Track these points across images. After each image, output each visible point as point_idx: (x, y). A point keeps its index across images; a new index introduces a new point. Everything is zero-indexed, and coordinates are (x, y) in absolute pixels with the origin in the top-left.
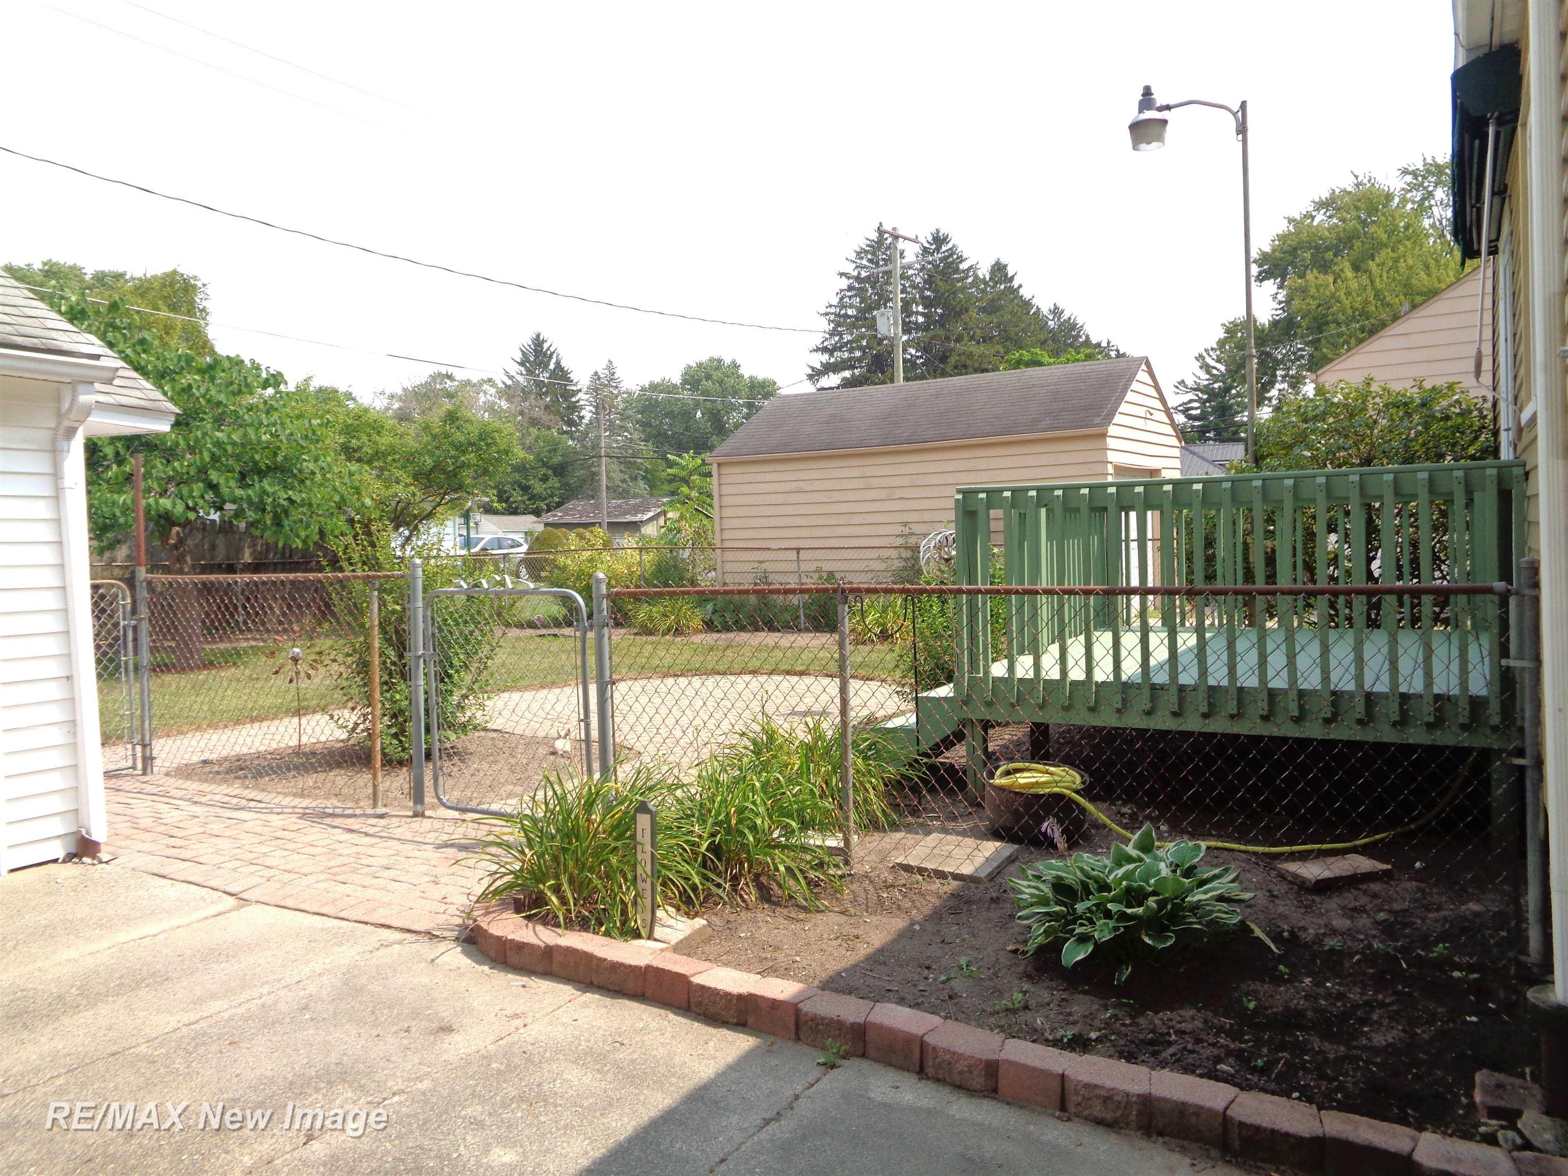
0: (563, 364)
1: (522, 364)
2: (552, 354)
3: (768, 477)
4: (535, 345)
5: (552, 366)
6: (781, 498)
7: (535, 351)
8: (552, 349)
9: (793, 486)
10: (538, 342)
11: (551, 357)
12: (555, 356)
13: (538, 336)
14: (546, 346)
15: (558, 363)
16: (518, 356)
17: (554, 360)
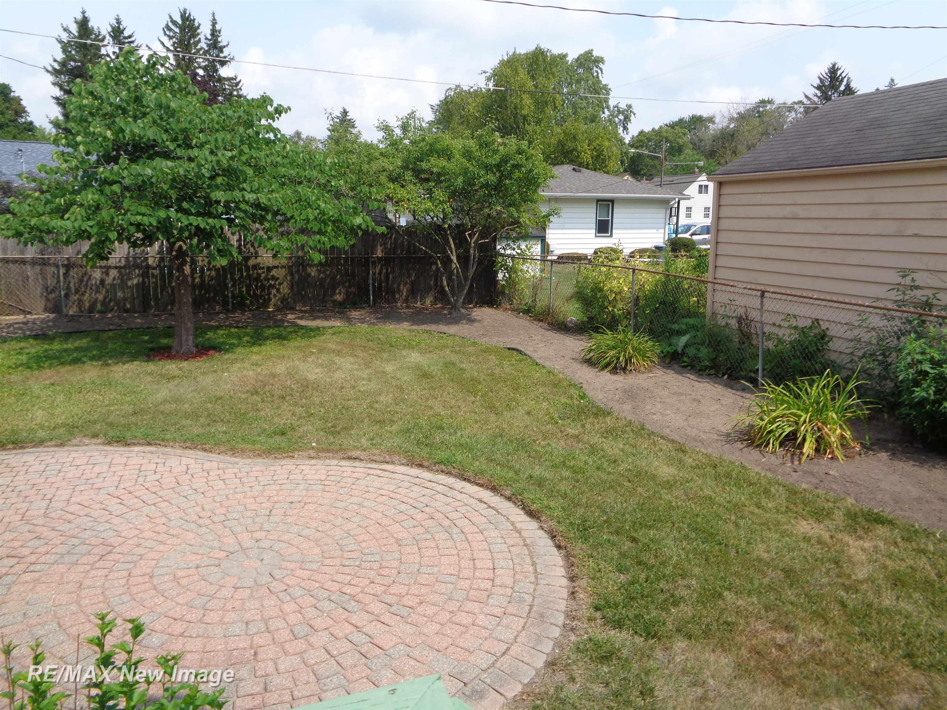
0: (852, 85)
1: (818, 88)
2: (843, 79)
3: (765, 199)
4: (830, 72)
5: (842, 88)
6: (773, 225)
7: (830, 77)
8: (843, 75)
9: (787, 211)
10: (833, 71)
11: (842, 81)
12: (845, 80)
13: (834, 65)
14: (839, 72)
15: (848, 86)
16: (817, 82)
17: (845, 83)
